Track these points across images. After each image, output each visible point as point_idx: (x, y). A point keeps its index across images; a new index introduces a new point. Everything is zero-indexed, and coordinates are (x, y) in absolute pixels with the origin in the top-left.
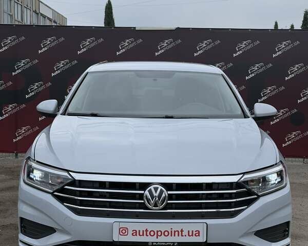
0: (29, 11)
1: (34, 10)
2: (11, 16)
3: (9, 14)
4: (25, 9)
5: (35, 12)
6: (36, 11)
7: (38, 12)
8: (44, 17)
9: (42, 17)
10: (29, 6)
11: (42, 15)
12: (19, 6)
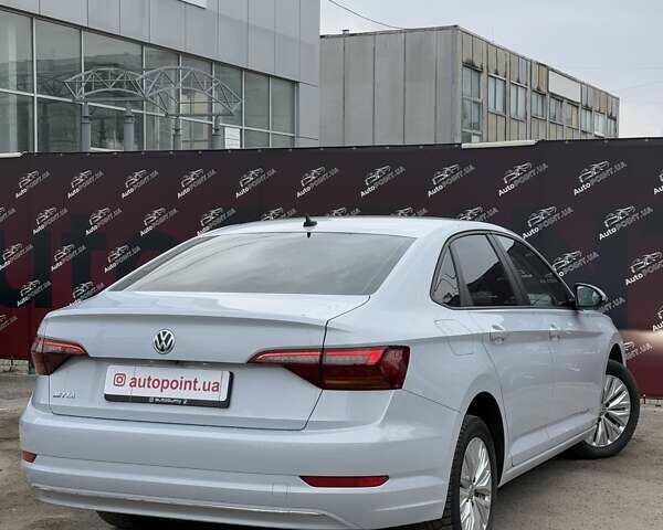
0: (521, 91)
1: (535, 87)
2: (479, 105)
3: (475, 102)
4: (513, 89)
5: (538, 92)
6: (538, 89)
7: (544, 90)
8: (559, 99)
9: (553, 101)
10: (523, 80)
11: (553, 96)
12: (500, 84)
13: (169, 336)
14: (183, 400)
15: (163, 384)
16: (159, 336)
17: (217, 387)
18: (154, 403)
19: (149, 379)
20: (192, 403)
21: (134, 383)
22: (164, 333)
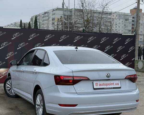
13: (109, 74)
14: (112, 88)
15: (107, 85)
16: (107, 74)
17: (118, 84)
18: (106, 89)
19: (103, 84)
20: (114, 88)
21: (100, 85)
22: (108, 73)
